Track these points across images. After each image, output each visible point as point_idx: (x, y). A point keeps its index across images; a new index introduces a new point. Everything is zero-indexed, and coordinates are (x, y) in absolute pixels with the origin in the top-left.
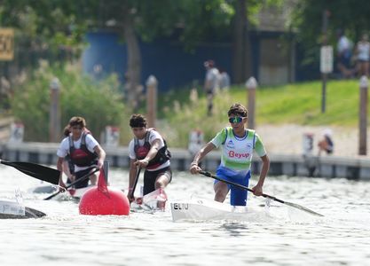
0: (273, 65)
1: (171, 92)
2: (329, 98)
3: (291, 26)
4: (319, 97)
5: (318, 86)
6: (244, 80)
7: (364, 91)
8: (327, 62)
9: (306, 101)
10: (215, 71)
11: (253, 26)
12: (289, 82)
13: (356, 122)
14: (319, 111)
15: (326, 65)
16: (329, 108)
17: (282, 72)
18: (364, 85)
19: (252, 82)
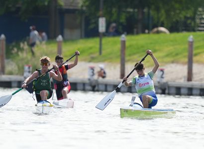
0: (72, 28)
1: (14, 44)
2: (104, 47)
3: (82, 6)
4: (98, 46)
5: (97, 40)
6: (55, 37)
7: (123, 43)
8: (102, 27)
9: (91, 48)
10: (36, 32)
11: (61, 6)
12: (81, 38)
13: (119, 60)
14: (98, 54)
15: (102, 28)
16: (104, 52)
17: (77, 32)
18: (123, 39)
19: (60, 38)
